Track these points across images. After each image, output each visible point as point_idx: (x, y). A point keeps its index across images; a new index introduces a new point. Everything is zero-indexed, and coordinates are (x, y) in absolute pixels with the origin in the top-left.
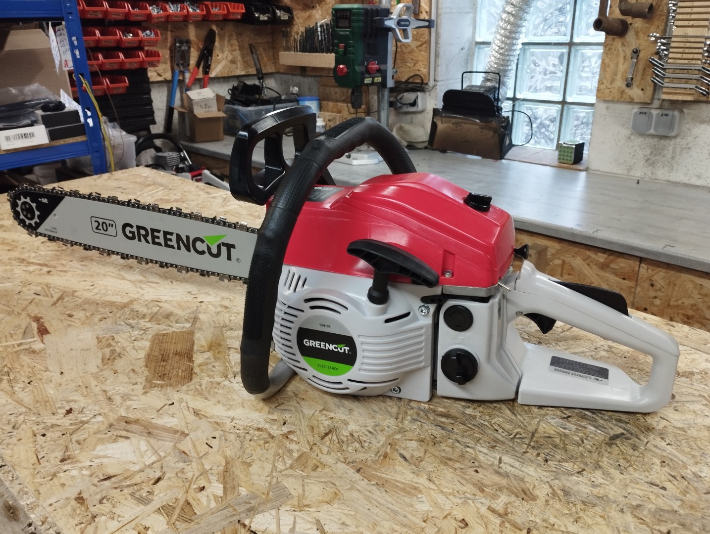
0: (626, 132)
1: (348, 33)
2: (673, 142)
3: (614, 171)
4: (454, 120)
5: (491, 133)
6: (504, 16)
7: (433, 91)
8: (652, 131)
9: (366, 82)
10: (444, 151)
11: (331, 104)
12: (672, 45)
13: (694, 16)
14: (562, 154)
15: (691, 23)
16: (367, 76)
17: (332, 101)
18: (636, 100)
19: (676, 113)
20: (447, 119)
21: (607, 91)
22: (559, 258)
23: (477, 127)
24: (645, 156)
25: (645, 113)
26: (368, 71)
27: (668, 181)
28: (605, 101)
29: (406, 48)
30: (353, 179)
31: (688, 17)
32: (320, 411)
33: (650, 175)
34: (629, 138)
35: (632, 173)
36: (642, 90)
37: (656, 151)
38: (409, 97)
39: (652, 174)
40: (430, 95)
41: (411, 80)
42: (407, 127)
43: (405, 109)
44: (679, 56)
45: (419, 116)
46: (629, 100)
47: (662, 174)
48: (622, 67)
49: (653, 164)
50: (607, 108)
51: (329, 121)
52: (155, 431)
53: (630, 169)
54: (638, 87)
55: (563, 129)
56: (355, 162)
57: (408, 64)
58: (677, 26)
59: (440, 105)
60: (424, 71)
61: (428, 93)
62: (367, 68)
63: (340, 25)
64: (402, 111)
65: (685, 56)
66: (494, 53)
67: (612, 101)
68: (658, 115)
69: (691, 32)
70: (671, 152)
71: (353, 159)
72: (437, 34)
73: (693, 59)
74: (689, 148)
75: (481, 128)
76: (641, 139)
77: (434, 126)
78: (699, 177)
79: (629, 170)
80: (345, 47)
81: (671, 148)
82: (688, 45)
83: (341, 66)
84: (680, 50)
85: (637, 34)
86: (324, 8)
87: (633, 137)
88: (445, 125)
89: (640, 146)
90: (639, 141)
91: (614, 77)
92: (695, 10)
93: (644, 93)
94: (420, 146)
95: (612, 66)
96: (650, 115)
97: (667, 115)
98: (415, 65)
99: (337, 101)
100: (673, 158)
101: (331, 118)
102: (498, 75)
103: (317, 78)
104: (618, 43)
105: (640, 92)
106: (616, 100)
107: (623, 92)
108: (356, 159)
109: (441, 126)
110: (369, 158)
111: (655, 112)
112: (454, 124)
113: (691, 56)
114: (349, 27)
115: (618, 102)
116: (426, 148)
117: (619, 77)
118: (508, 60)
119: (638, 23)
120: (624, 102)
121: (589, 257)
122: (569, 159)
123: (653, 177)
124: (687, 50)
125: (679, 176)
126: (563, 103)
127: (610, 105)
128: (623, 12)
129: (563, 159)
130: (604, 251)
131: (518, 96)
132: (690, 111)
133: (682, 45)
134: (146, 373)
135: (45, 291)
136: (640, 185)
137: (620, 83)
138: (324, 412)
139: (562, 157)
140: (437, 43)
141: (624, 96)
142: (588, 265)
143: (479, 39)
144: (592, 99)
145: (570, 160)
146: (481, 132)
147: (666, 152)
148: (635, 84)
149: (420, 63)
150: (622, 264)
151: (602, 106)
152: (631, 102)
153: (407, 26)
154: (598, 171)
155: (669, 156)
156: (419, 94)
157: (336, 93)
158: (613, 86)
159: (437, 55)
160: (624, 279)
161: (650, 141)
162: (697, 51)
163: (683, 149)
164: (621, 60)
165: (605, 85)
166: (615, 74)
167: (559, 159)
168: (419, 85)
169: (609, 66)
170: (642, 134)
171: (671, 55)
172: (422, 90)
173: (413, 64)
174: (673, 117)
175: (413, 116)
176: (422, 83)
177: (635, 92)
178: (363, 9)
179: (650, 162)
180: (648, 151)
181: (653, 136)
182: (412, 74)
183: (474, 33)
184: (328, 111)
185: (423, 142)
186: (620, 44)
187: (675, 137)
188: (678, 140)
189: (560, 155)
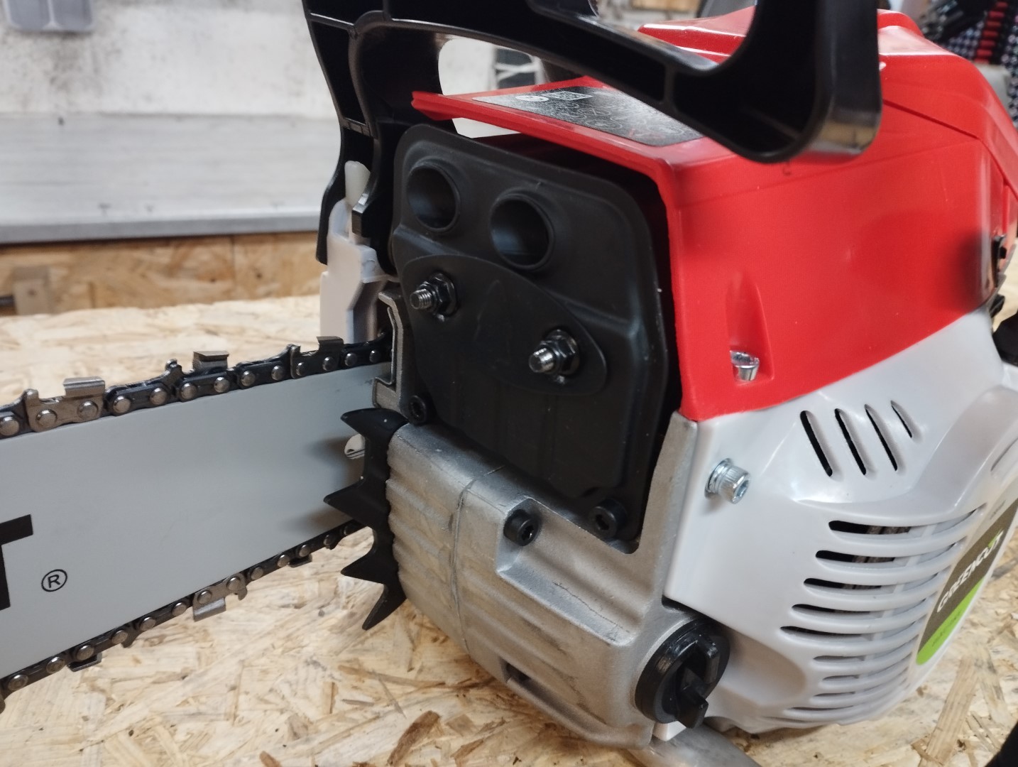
2: (87, 43)
8: (53, 24)
22: (79, 282)
24: (46, 73)
27: (102, 113)
33: (65, 106)
35: (32, 108)
37: (64, 63)
47: (86, 101)
49: (65, 87)
53: (25, 102)
70: (89, 61)
74: (118, 51)
76: (29, 42)
78: (148, 98)
79: (24, 104)
87: (11, 39)
89: (31, 56)
90: (26, 45)
100: (96, 71)
123: (74, 110)
125: (115, 102)
130: (165, 241)
136: (65, 126)
147: (81, 62)
150: (202, 255)
155: (88, 69)
160: (213, 280)
161: (45, 43)
163: (108, 54)
170: (27, 32)
179: (59, 84)
180: (49, 64)
181: (52, 34)
187: (89, 34)
188: (96, 38)
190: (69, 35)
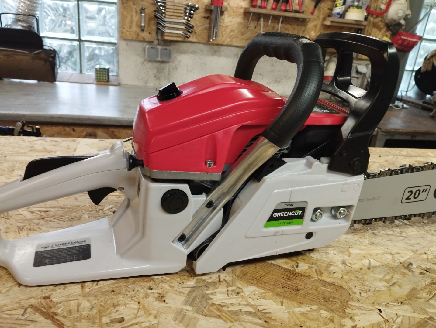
0: (140, 60)
2: (168, 65)
5: (42, 63)
8: (159, 59)
12: (167, 7)
14: (99, 75)
18: (147, 40)
19: (171, 48)
21: (128, 33)
23: (29, 58)
24: (154, 74)
25: (154, 48)
28: (125, 40)
34: (143, 64)
35: (148, 85)
36: (149, 33)
37: (160, 71)
44: (172, 14)
46: (142, 40)
48: (136, 18)
50: (127, 44)
53: (146, 82)
54: (147, 31)
65: (175, 14)
67: (132, 40)
68: (161, 49)
70: (167, 71)
74: (177, 68)
75: (32, 58)
82: (176, 8)
84: (172, 10)
87: (145, 63)
89: (150, 68)
90: (149, 65)
91: (131, 24)
93: (151, 36)
95: (129, 17)
96: (157, 49)
97: (166, 49)
100: (169, 74)
104: (130, 3)
105: (148, 35)
106: (134, 39)
107: (138, 35)
111: (159, 47)
112: (5, 55)
113: (178, 15)
115: (135, 41)
117: (134, 24)
118: (35, 7)
120: (140, 41)
122: (104, 78)
124: (175, 11)
126: (80, 40)
127: (128, 42)
129: (100, 79)
132: (175, 47)
133: (172, 7)
137: (135, 29)
139: (99, 78)
141: (139, 37)
145: (105, 79)
146: (33, 61)
147: (165, 71)
148: (145, 30)
151: (123, 44)
152: (144, 41)
154: (127, 85)
155: (167, 73)
158: (132, 30)
161: (155, 65)
162: (180, 12)
163: (173, 69)
164: (134, 14)
165: (126, 29)
166: (131, 22)
167: (97, 79)
169: (127, 17)
170: (150, 61)
171: (167, 13)
174: (170, 50)
177: (145, 35)
179: (157, 77)
180: (155, 71)
181: (159, 62)
186: (132, 3)
187: (169, 62)
188: (171, 63)
189: (97, 76)
190: (163, 62)
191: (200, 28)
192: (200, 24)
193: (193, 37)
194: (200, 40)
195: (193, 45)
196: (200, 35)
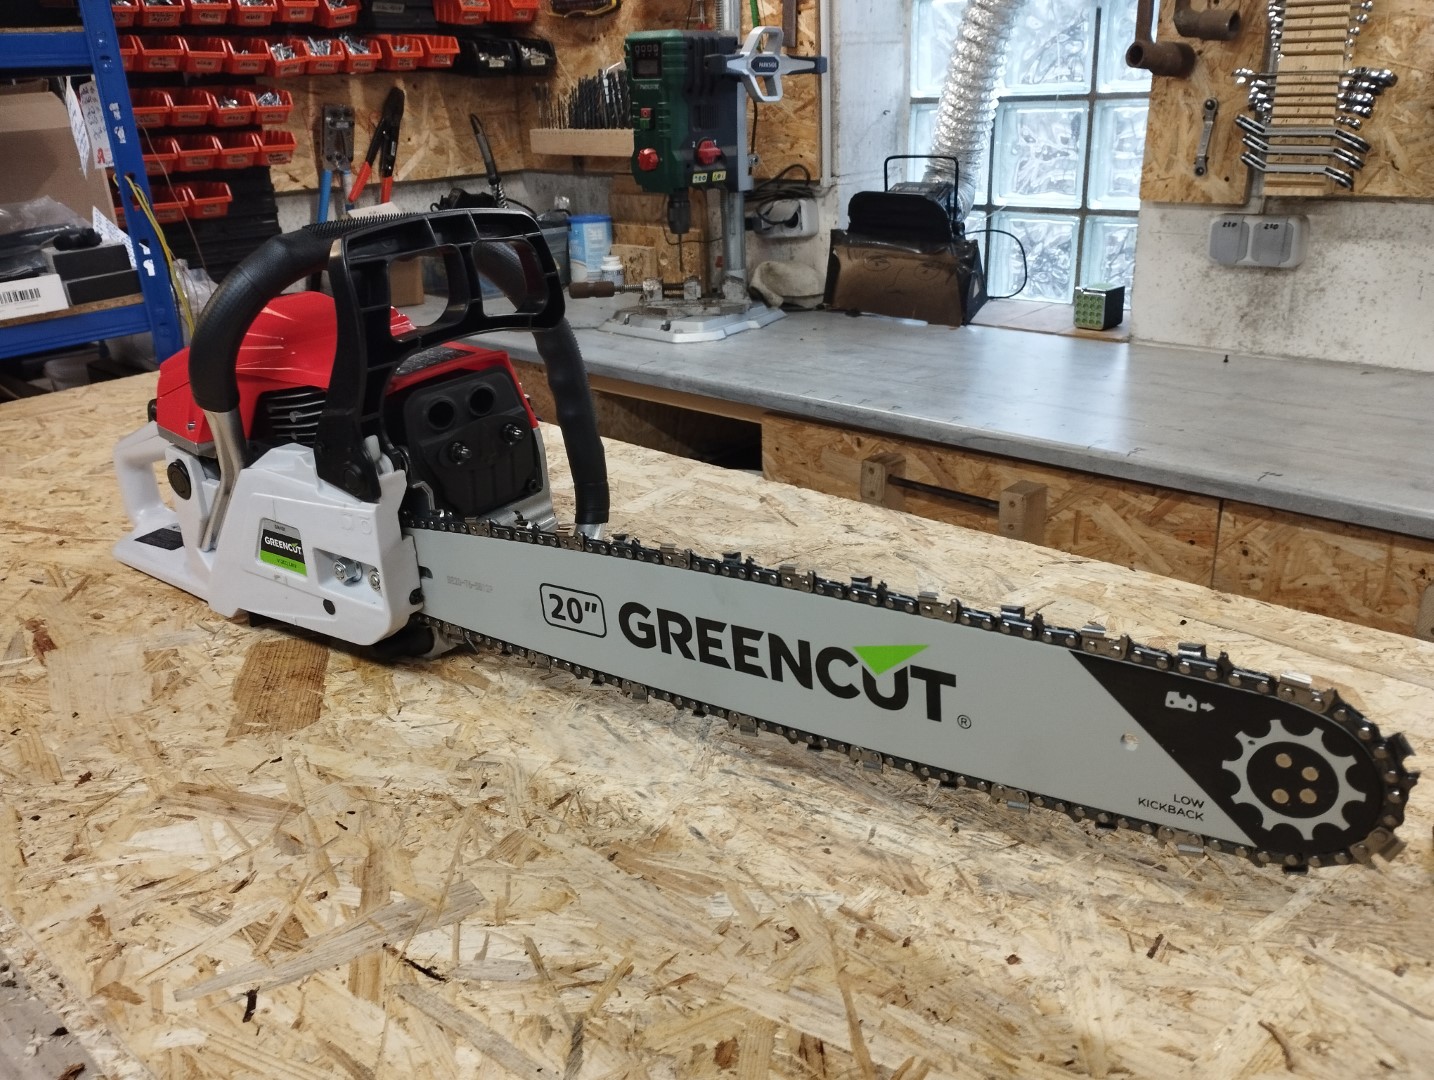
0: (1200, 263)
1: (657, 86)
2: (1290, 279)
3: (1183, 339)
4: (872, 252)
5: (944, 275)
6: (961, 46)
7: (830, 196)
8: (1248, 259)
9: (695, 181)
10: (854, 313)
11: (634, 228)
12: (1279, 90)
13: (1316, 34)
14: (1083, 310)
15: (1312, 47)
16: (697, 168)
17: (637, 221)
18: (1216, 200)
19: (1293, 222)
20: (858, 250)
21: (1161, 185)
22: (1068, 508)
23: (917, 263)
24: (1239, 308)
25: (1234, 225)
26: (699, 160)
27: (1285, 356)
28: (1159, 204)
29: (775, 114)
30: (673, 369)
31: (1304, 35)
32: (552, 764)
33: (1250, 345)
34: (1207, 275)
35: (1215, 343)
36: (1227, 179)
37: (1260, 298)
38: (784, 208)
39: (1254, 343)
40: (823, 204)
41: (785, 177)
42: (781, 267)
43: (777, 233)
44: (1292, 111)
45: (806, 246)
46: (1202, 201)
47: (1273, 342)
48: (1186, 137)
49: (1254, 324)
50: (1163, 218)
51: (632, 260)
52: (243, 806)
53: (1211, 335)
54: (1218, 174)
55: (1084, 263)
56: (678, 338)
57: (780, 145)
58: (1287, 54)
59: (844, 223)
60: (810, 157)
61: (820, 201)
62: (696, 152)
63: (641, 71)
64: (771, 236)
65: (1303, 111)
66: (945, 118)
67: (1171, 204)
68: (1258, 227)
69: (1312, 63)
70: (1287, 298)
71: (675, 332)
72: (833, 84)
73: (1318, 116)
74: (1322, 290)
75: (925, 265)
76: (1230, 276)
77: (834, 264)
78: (1343, 345)
79: (1209, 338)
80: (653, 114)
81: (1287, 292)
82: (1308, 89)
83: (646, 152)
84: (1294, 100)
85: (1212, 71)
86: (615, 41)
87: (1213, 273)
88: (856, 261)
89: (1228, 290)
90: (1226, 279)
91: (1172, 156)
92: (1316, 22)
93: (1231, 186)
94: (809, 304)
95: (1168, 135)
96: (1244, 229)
97: (1276, 227)
98: (792, 146)
99: (645, 222)
100: (1292, 310)
101: (634, 255)
102: (954, 163)
103: (606, 179)
104: (1177, 90)
105: (1223, 184)
106: (1178, 200)
107: (1189, 186)
108: (681, 332)
109: (847, 264)
110: (706, 329)
111: (1252, 222)
112: (872, 258)
113: (1314, 111)
114: (659, 74)
115: (1182, 204)
116: (820, 308)
117: (1181, 156)
118: (973, 132)
119: (1213, 50)
120: (1193, 205)
121: (1125, 503)
122: (1095, 319)
123: (1257, 349)
124: (1306, 100)
125: (1305, 345)
126: (1084, 212)
127: (1168, 211)
128: (1183, 30)
129: (1084, 320)
130: (1152, 489)
131: (997, 201)
132: (1322, 218)
133: (1297, 89)
134: (234, 710)
135: (52, 577)
136: (1228, 365)
137: (1183, 168)
138: (561, 765)
139: (1082, 317)
140: (833, 103)
141: (1193, 193)
142: (1124, 518)
143: (916, 94)
144: (1133, 203)
145: (1098, 322)
146: (925, 272)
147: (1277, 299)
148: (1211, 170)
149: (802, 141)
150: (1188, 513)
151: (1153, 214)
152: (1207, 204)
153: (773, 70)
154: (1151, 341)
155: (1284, 307)
156: (803, 202)
157: (643, 206)
158: (1172, 173)
159: (835, 127)
160: (1192, 543)
161: (1246, 278)
162: (1325, 100)
163: (1309, 292)
164: (1184, 123)
165: (1156, 172)
166: (1174, 150)
167: (1077, 320)
168: (802, 186)
169: (1161, 136)
170: (1231, 267)
171: (1276, 111)
172: (809, 194)
173: (788, 145)
174: (1288, 230)
175: (794, 246)
176: (808, 181)
177: (1214, 185)
178: (684, 39)
179: (1249, 320)
180: (1244, 299)
181: (1252, 269)
182: (788, 165)
183: (907, 81)
184: (629, 242)
185: (814, 296)
186: (1181, 92)
187: (1294, 270)
188: (1301, 275)
189: (1077, 313)
190: (1271, 270)
191: (1414, 148)
192: (1415, 134)
193: (1383, 180)
194: (1413, 188)
195: (1389, 207)
196: (1413, 171)
